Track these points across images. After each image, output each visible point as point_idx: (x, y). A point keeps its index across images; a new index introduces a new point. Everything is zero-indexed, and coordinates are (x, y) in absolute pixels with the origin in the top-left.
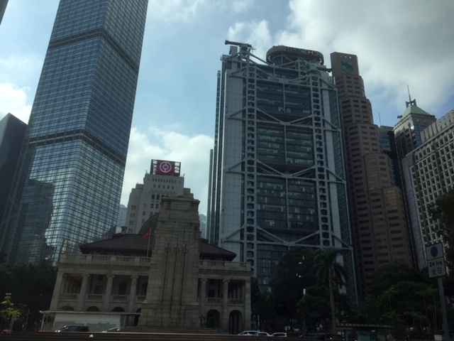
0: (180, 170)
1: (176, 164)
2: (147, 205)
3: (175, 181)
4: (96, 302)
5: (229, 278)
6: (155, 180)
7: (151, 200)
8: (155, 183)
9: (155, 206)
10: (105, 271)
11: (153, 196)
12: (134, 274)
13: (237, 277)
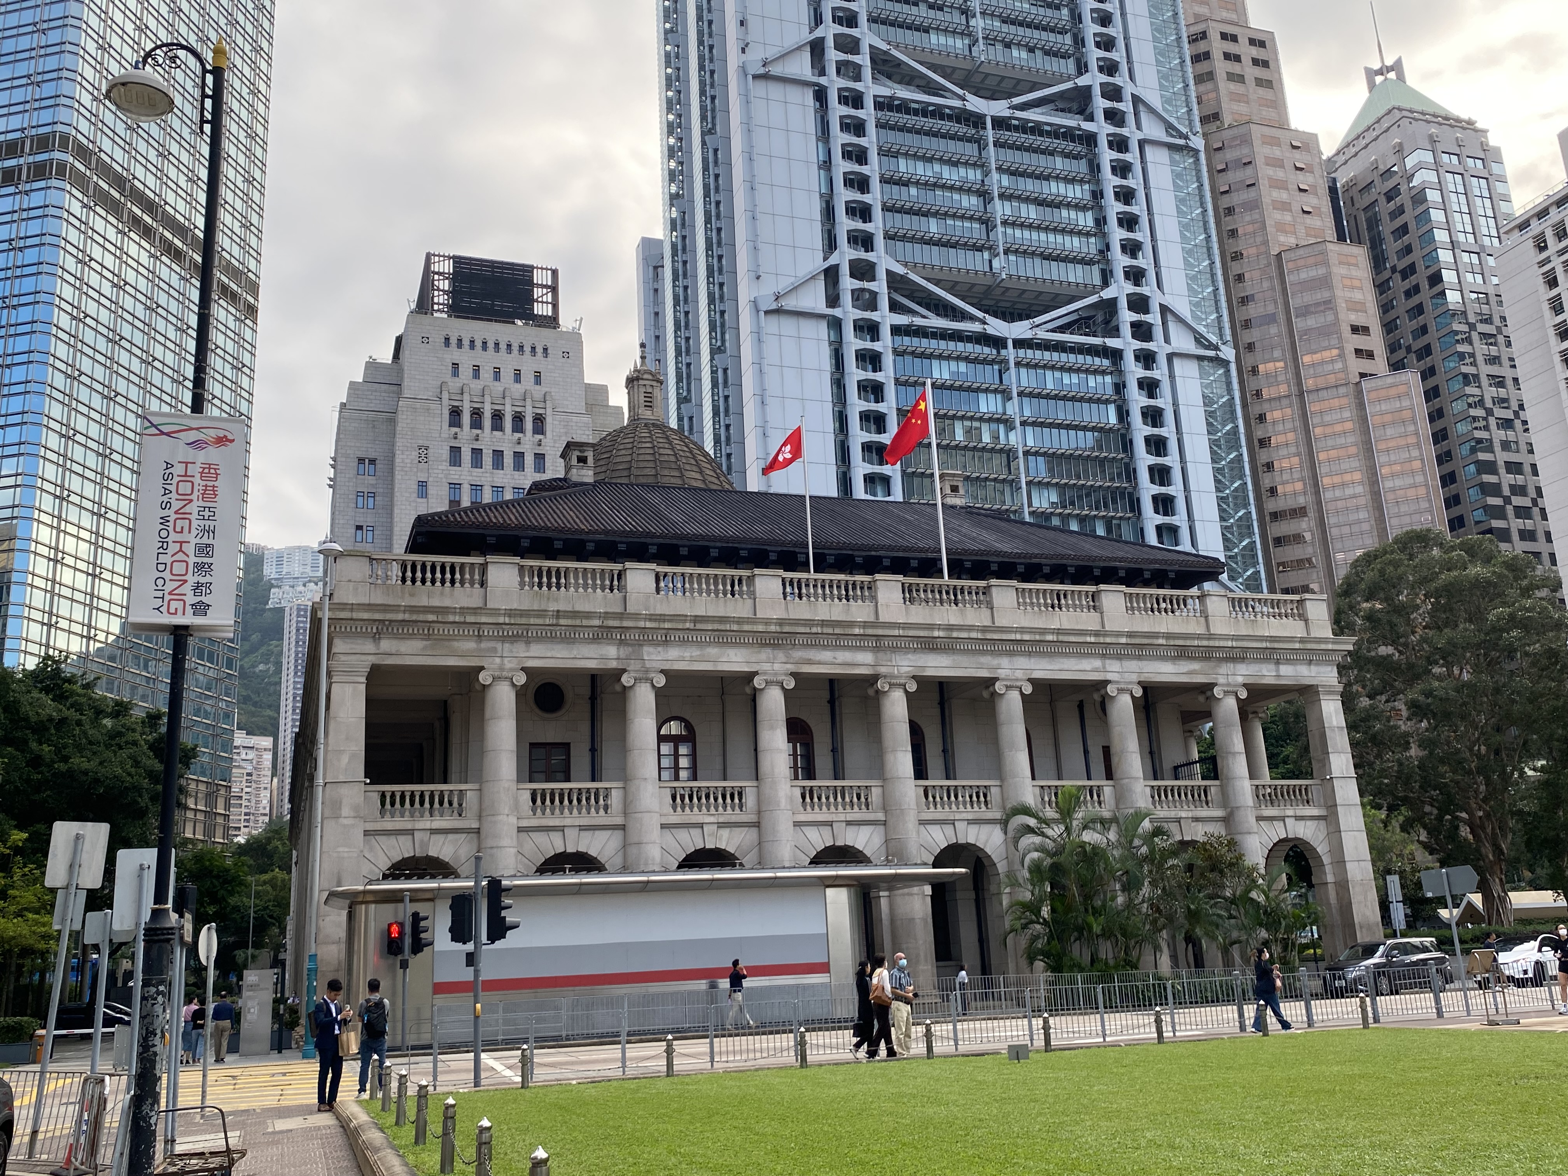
0: (555, 306)
1: (540, 277)
2: (430, 451)
3: (545, 350)
4: (582, 828)
5: (1240, 680)
6: (453, 341)
7: (448, 431)
8: (454, 354)
9: (466, 456)
10: (611, 651)
11: (455, 414)
12: (766, 667)
13: (1278, 670)
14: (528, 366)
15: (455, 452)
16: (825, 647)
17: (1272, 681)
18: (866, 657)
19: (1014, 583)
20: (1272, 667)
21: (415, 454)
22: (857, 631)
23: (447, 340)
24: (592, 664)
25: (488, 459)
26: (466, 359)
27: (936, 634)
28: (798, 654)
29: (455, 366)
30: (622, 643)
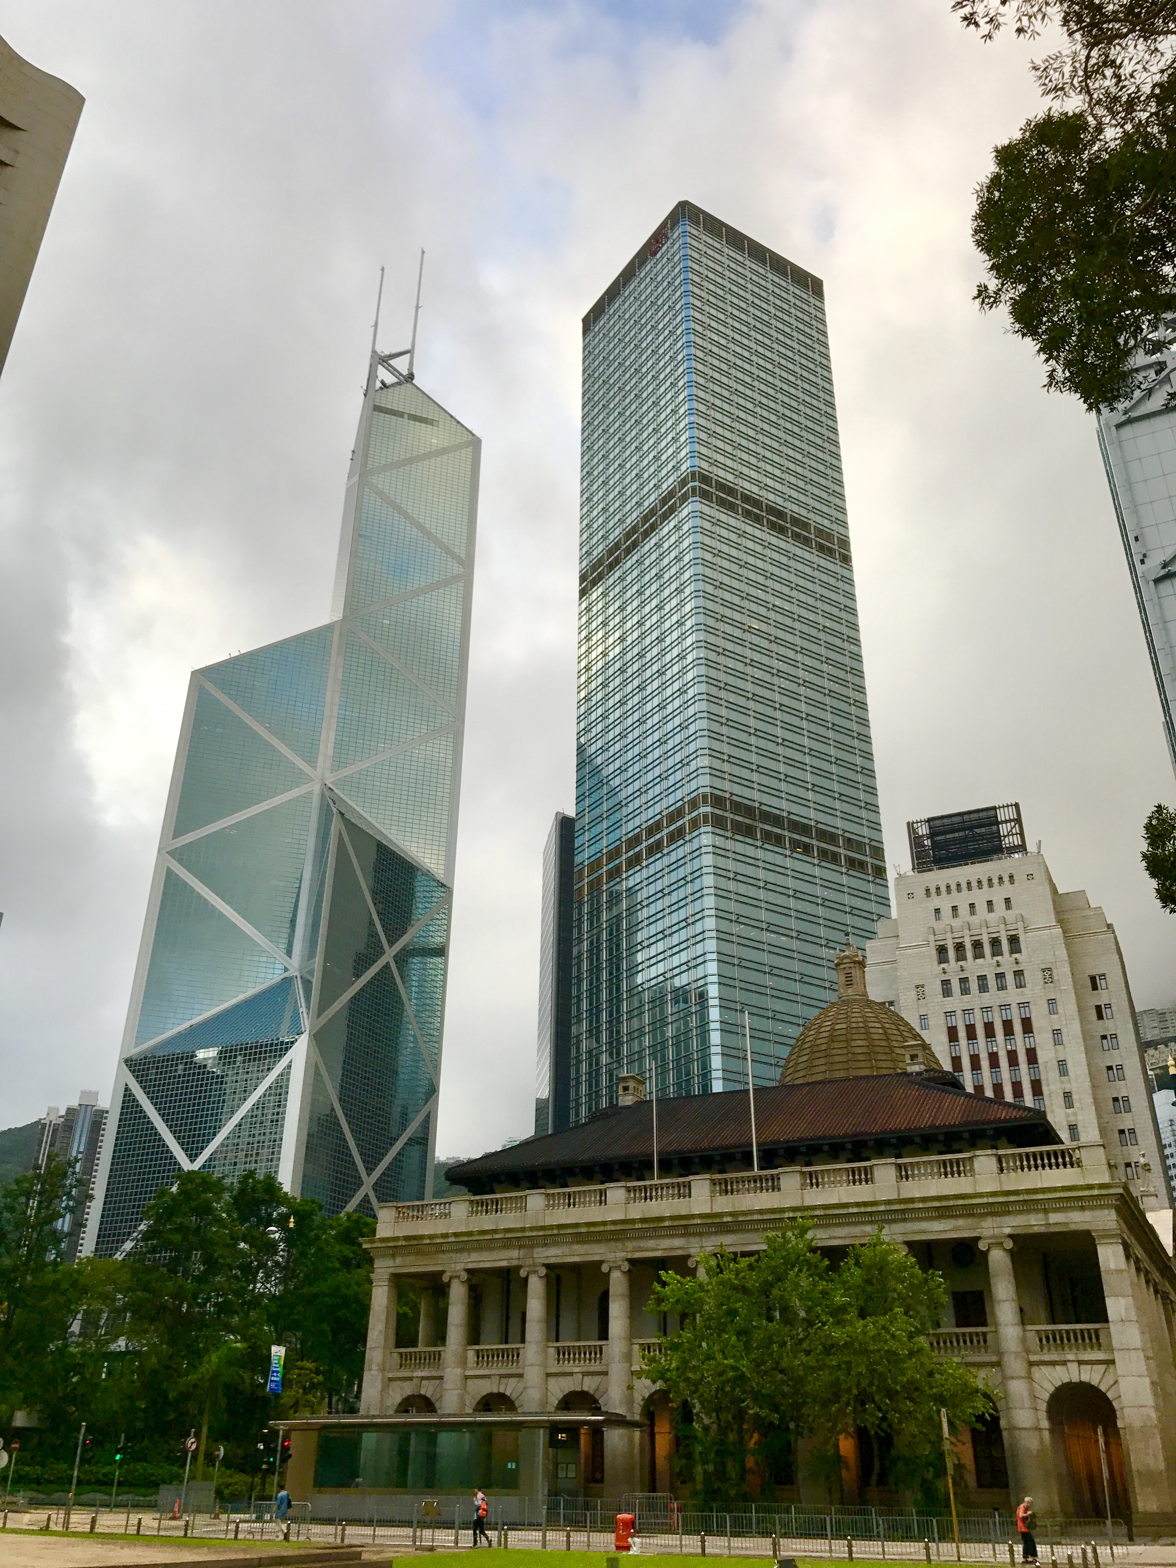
0: (1022, 834)
1: (1002, 815)
2: (926, 989)
3: (1011, 877)
4: (502, 1376)
5: (1007, 1231)
6: (933, 891)
7: (938, 968)
8: (936, 902)
9: (955, 986)
10: (514, 1253)
11: (942, 950)
12: (610, 1256)
13: (1047, 1219)
14: (998, 895)
15: (946, 983)
16: (651, 1238)
17: (1043, 1229)
18: (677, 1242)
19: (798, 1168)
20: (1041, 1216)
21: (914, 993)
22: (667, 1224)
23: (928, 890)
24: (504, 1264)
25: (974, 985)
26: (944, 903)
27: (725, 1219)
28: (630, 1245)
29: (937, 911)
30: (520, 1247)
